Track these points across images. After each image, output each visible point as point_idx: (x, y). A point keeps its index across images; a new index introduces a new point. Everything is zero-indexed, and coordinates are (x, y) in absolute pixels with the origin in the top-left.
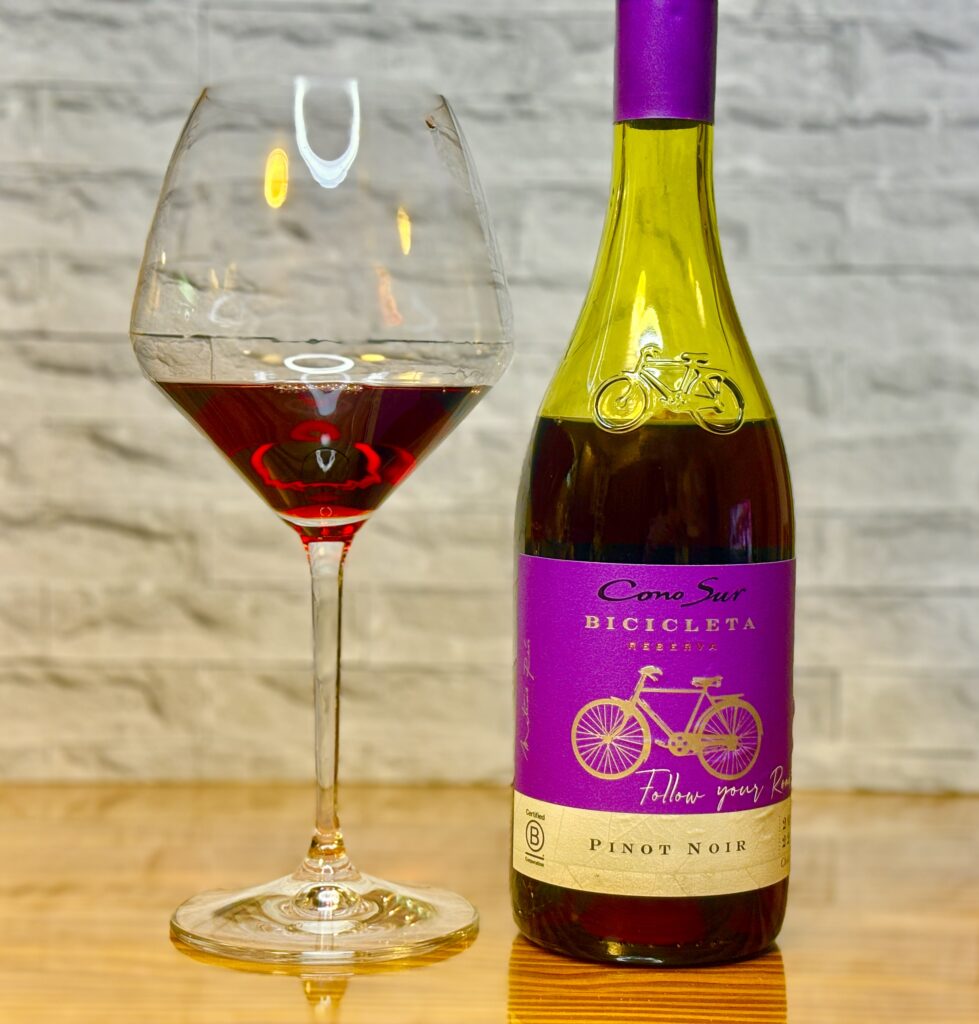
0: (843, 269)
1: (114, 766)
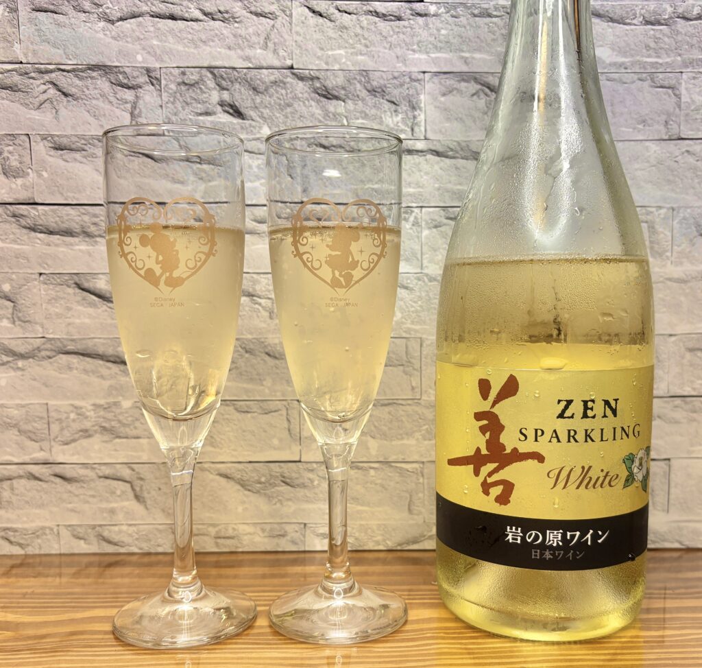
1: (109, 542)
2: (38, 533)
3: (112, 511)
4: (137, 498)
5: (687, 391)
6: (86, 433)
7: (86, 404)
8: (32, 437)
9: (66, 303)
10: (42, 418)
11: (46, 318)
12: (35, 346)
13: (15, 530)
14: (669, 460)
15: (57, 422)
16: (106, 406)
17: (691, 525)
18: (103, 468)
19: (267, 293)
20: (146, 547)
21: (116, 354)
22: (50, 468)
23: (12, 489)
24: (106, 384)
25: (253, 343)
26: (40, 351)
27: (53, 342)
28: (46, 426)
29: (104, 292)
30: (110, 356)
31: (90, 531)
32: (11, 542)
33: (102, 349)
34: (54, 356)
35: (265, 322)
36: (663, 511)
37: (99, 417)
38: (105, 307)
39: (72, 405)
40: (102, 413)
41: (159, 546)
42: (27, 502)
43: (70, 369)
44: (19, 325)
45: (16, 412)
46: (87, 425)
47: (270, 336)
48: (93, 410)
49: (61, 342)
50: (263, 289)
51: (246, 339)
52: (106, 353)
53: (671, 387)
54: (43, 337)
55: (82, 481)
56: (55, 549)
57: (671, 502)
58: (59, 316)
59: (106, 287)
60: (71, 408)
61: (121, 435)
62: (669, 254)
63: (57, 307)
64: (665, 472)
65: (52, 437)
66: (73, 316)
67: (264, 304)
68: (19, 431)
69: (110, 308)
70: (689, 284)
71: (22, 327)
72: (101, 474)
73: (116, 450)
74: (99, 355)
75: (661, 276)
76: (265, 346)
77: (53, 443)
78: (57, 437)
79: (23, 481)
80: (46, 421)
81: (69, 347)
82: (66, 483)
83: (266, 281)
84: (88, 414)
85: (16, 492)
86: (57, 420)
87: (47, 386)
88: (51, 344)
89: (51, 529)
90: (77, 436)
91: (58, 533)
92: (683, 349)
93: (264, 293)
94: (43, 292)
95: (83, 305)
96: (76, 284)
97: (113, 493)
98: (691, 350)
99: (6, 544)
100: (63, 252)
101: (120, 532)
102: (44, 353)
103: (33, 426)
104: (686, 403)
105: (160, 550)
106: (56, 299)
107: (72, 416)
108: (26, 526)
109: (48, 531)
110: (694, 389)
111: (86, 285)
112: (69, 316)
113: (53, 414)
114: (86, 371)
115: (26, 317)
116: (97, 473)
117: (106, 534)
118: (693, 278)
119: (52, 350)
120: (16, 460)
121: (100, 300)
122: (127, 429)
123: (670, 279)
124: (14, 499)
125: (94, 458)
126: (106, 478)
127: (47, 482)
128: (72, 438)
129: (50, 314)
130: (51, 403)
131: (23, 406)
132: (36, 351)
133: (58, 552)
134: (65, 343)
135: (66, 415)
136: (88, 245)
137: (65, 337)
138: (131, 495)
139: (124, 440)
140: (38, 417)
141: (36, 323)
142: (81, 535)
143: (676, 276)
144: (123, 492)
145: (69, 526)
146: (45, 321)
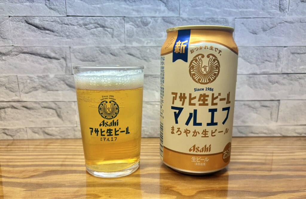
1: (48, 134)
2: (17, 131)
3: (49, 122)
4: (59, 116)
5: (290, 71)
6: (35, 89)
7: (34, 76)
8: (11, 90)
9: (21, 30)
10: (15, 82)
11: (13, 37)
12: (10, 50)
13: (8, 130)
14: (279, 100)
15: (22, 84)
16: (43, 77)
17: (286, 127)
18: (43, 103)
19: (111, 26)
20: (63, 136)
21: (46, 54)
22: (21, 104)
23: (5, 112)
24: (43, 67)
25: (104, 49)
26: (12, 52)
27: (17, 48)
28: (17, 85)
29: (38, 25)
30: (44, 54)
31: (39, 130)
32: (7, 135)
33: (39, 51)
34: (18, 54)
35: (110, 39)
36: (275, 121)
37: (40, 82)
38: (39, 32)
39: (28, 76)
40: (41, 80)
41: (69, 136)
42: (12, 118)
43: (26, 60)
44: (2, 40)
45: (4, 79)
46: (35, 85)
47: (112, 46)
48: (38, 79)
49: (21, 48)
50: (109, 24)
51: (102, 47)
52: (41, 53)
53: (283, 70)
54: (13, 46)
55: (35, 109)
56: (26, 137)
57: (279, 118)
58: (19, 36)
59: (39, 23)
60: (28, 78)
61: (50, 89)
62: (287, 10)
63: (18, 32)
64: (277, 106)
65: (20, 90)
66: (25, 36)
67: (109, 31)
68: (6, 88)
69: (42, 32)
70: (294, 24)
71: (3, 41)
72: (43, 106)
73: (48, 96)
74: (38, 54)
75: (283, 20)
76: (110, 50)
77: (21, 93)
78: (22, 90)
79: (10, 109)
80: (17, 83)
81: (24, 50)
82: (28, 110)
83: (110, 20)
84: (35, 80)
85: (7, 114)
86: (22, 83)
87: (16, 68)
88: (17, 49)
89: (23, 129)
90: (31, 90)
91: (27, 131)
92: (289, 53)
93: (109, 26)
94: (11, 25)
95: (29, 31)
96: (25, 21)
97: (48, 114)
98: (293, 53)
99: (5, 135)
100: (19, 6)
101: (52, 130)
102: (13, 53)
103: (12, 86)
104: (288, 76)
105: (69, 137)
106: (17, 28)
107: (29, 81)
108: (13, 128)
109: (22, 130)
110: (292, 70)
111: (30, 22)
112: (23, 36)
113: (20, 80)
114: (33, 61)
115: (4, 37)
116: (41, 106)
117: (46, 131)
118: (296, 21)
119: (17, 52)
120: (6, 100)
121: (37, 29)
122: (53, 87)
123: (286, 22)
124: (6, 117)
125: (40, 99)
126: (45, 107)
127: (20, 109)
128: (29, 91)
129: (15, 35)
130: (19, 75)
131: (6, 77)
132: (10, 52)
133: (27, 138)
134: (23, 48)
135: (25, 81)
136: (30, 3)
137: (22, 46)
138: (56, 115)
139: (52, 92)
140: (13, 81)
141: (9, 39)
142: (36, 132)
143: (289, 20)
144: (53, 114)
145: (31, 128)
146: (13, 38)
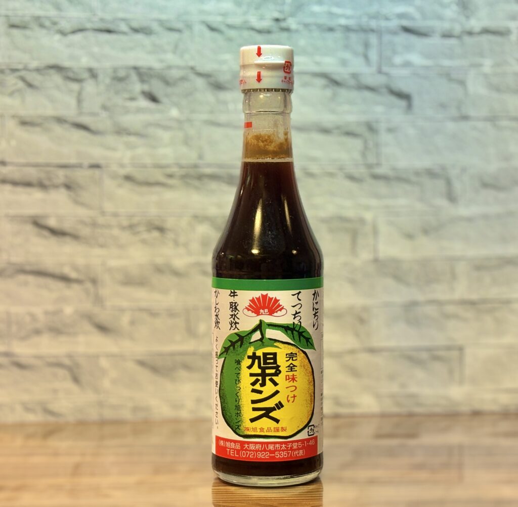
0: (465, 118)
1: (52, 414)
3: (55, 391)
4: (76, 380)
6: (38, 332)
7: (38, 311)
14: (461, 349)
16: (54, 312)
22: (9, 358)
24: (54, 295)
26: (5, 271)
29: (54, 227)
30: (58, 274)
31: (37, 405)
36: (458, 383)
40: (51, 318)
43: (26, 284)
46: (38, 325)
52: (55, 272)
58: (19, 246)
59: (56, 224)
64: (458, 358)
74: (50, 274)
82: (21, 370)
114: (38, 286)
128: (27, 335)
